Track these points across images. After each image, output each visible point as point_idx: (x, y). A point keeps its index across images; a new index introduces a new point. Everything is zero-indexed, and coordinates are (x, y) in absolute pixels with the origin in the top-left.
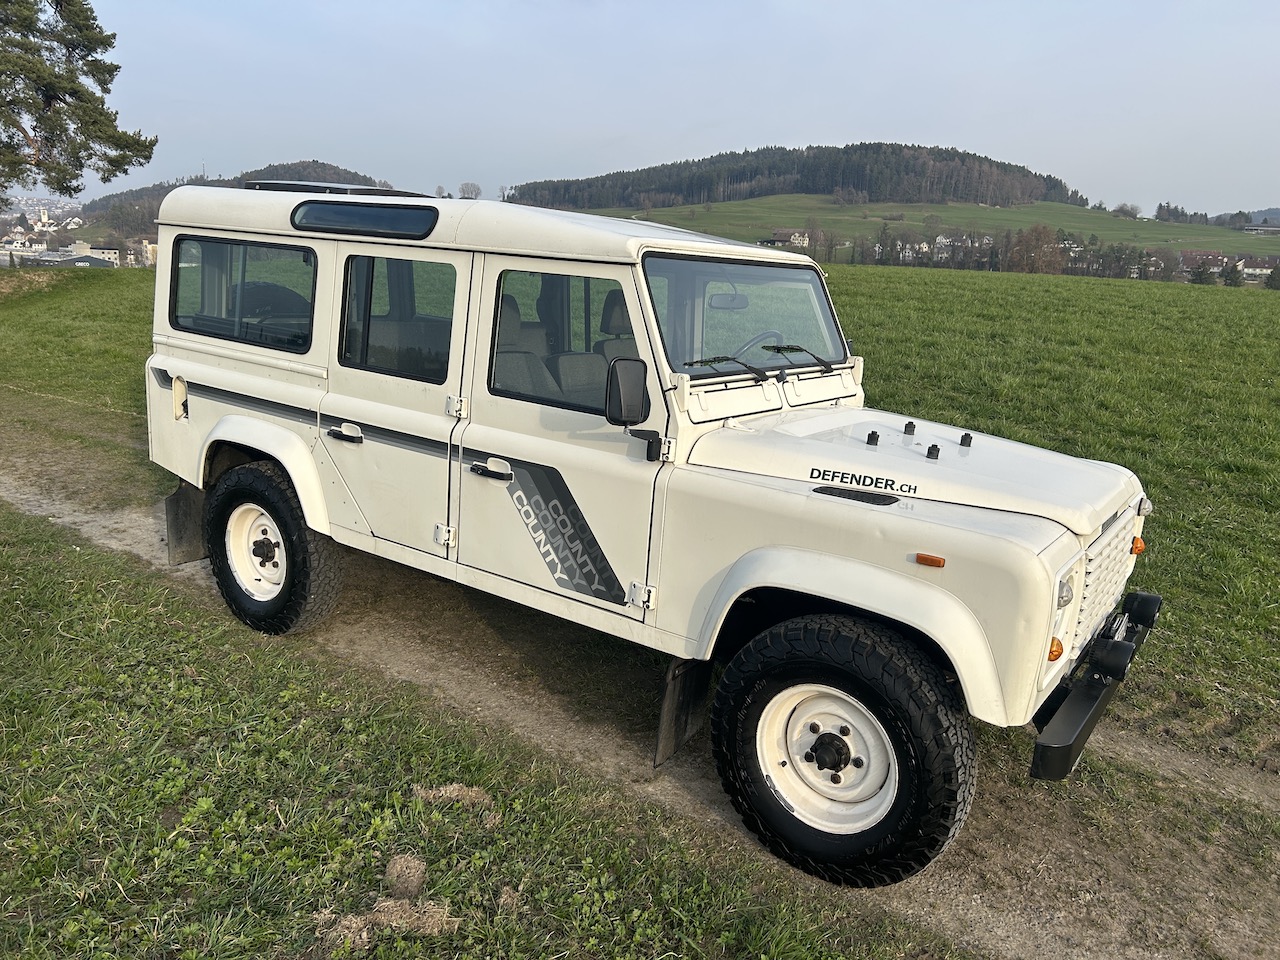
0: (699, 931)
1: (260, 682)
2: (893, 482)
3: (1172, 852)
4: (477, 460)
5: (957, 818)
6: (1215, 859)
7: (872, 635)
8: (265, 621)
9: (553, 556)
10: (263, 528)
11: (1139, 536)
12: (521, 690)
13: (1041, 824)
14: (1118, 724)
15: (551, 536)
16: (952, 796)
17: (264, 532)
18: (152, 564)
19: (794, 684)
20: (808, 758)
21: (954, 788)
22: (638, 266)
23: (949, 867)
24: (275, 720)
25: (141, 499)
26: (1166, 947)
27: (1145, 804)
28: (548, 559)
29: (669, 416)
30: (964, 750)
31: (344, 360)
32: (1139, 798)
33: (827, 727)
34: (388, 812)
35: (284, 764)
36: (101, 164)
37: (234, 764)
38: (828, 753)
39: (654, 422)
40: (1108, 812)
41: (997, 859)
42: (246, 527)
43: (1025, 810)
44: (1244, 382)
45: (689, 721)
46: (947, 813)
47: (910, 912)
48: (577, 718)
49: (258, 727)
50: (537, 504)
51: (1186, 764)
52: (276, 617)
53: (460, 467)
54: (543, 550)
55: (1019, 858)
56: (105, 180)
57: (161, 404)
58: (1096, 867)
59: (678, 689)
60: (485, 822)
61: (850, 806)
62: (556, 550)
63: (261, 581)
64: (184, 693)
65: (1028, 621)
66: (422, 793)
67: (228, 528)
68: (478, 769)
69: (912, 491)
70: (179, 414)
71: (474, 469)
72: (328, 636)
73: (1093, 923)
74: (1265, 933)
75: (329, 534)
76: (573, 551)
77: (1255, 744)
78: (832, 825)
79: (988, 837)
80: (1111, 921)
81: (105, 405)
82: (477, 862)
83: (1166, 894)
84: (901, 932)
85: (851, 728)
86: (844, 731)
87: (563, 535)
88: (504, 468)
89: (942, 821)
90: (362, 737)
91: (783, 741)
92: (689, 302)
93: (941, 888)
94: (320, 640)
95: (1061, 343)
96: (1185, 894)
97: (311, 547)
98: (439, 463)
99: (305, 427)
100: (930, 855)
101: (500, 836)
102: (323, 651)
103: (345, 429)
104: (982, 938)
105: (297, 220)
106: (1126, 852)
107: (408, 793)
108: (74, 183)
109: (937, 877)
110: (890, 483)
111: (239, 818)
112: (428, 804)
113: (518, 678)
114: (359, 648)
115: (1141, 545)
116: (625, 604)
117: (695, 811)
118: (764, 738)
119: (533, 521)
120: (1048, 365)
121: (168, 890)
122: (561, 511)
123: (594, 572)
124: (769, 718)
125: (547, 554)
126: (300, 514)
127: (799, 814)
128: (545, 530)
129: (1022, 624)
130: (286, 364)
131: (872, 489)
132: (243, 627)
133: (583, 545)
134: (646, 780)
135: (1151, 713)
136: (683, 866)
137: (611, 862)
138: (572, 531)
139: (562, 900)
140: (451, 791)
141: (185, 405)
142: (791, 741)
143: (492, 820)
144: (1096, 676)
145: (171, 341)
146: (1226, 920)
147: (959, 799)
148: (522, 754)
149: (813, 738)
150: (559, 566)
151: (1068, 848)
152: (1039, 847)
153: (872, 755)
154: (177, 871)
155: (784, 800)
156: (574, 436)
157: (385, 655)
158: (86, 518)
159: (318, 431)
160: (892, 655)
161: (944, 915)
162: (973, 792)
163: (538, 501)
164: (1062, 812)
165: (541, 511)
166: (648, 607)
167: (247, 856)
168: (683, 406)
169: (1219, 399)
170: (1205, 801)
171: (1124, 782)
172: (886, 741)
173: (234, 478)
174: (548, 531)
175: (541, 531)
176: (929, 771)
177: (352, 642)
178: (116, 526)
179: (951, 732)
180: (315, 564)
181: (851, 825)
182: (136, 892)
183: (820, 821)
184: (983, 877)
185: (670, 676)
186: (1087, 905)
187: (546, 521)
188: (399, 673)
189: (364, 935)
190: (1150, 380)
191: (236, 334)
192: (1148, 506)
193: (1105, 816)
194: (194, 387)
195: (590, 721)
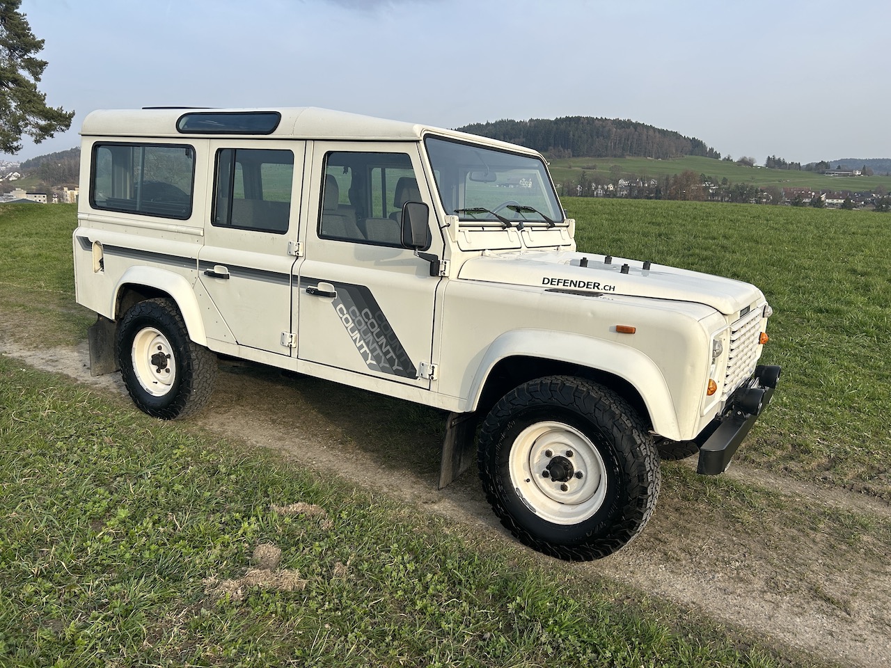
0: (473, 587)
1: (159, 446)
2: (599, 284)
3: (793, 537)
4: (311, 285)
5: (648, 506)
6: (822, 541)
7: (587, 385)
8: (161, 410)
9: (365, 348)
10: (158, 345)
11: (764, 332)
12: (344, 450)
13: (704, 523)
14: (753, 465)
15: (364, 334)
16: (644, 491)
17: (160, 348)
18: (77, 380)
19: (534, 423)
20: (545, 475)
21: (646, 486)
22: (421, 142)
23: (643, 549)
24: (171, 468)
25: (69, 341)
26: (791, 593)
27: (774, 510)
28: (362, 351)
29: (445, 245)
30: (652, 460)
31: (215, 222)
32: (769, 506)
33: (558, 452)
34: (253, 519)
35: (178, 493)
36: (34, 131)
37: (142, 493)
38: (559, 470)
39: (435, 249)
40: (749, 514)
41: (675, 545)
42: (147, 345)
43: (693, 515)
44: (829, 260)
45: (462, 460)
46: (641, 503)
47: (617, 576)
48: (384, 466)
49: (159, 472)
50: (353, 312)
51: (799, 488)
52: (169, 408)
53: (299, 291)
54: (358, 345)
55: (690, 542)
56: (37, 141)
57: (84, 262)
58: (742, 547)
59: (454, 435)
60: (322, 526)
61: (575, 506)
62: (367, 344)
63: (157, 383)
64: (105, 453)
65: (693, 366)
66: (276, 509)
67: (134, 346)
68: (316, 494)
69: (612, 290)
70: (97, 269)
71: (308, 291)
72: (205, 421)
73: (741, 580)
74: (858, 584)
75: (206, 345)
76: (380, 344)
77: (845, 475)
78: (562, 519)
79: (669, 531)
80: (753, 578)
81: (40, 287)
82: (317, 549)
83: (789, 561)
84: (612, 587)
85: (573, 452)
86: (569, 454)
87: (372, 333)
88: (330, 289)
89: (638, 509)
90: (233, 477)
91: (527, 465)
92: (455, 187)
93: (638, 562)
94: (200, 423)
95: (705, 238)
96: (802, 561)
97: (193, 355)
98: (284, 289)
99: (187, 270)
100: (630, 534)
101: (332, 533)
102: (202, 429)
103: (217, 270)
104: (667, 590)
105: (181, 126)
106: (761, 538)
107: (267, 509)
108: (15, 144)
109: (635, 555)
110: (597, 285)
111: (148, 523)
112: (281, 516)
113: (341, 443)
114: (228, 428)
115: (765, 337)
116: (416, 378)
117: (467, 519)
118: (514, 463)
119: (351, 325)
120: (697, 251)
121: (99, 568)
122: (371, 317)
123: (394, 357)
124: (517, 448)
125: (361, 347)
126: (185, 332)
127: (540, 513)
128: (359, 331)
129: (689, 368)
130: (174, 228)
131: (585, 289)
132: (144, 415)
133: (386, 339)
134: (433, 502)
135: (775, 458)
136: (461, 550)
137: (411, 547)
138: (379, 330)
139: (377, 570)
140: (297, 507)
141: (101, 262)
142: (533, 464)
143: (326, 524)
144: (739, 413)
145: (91, 217)
146: (831, 577)
147: (649, 493)
148: (344, 488)
149: (548, 460)
150: (370, 355)
151: (723, 536)
152: (703, 536)
153: (589, 469)
154: (104, 556)
155: (529, 504)
156: (379, 264)
157: (247, 432)
158: (29, 353)
159: (198, 272)
160: (601, 398)
161: (641, 578)
162: (658, 489)
163: (354, 310)
164: (718, 514)
165: (356, 317)
166: (432, 378)
167: (153, 547)
168: (454, 238)
169: (812, 270)
170: (813, 508)
171: (759, 497)
172: (598, 457)
173: (138, 310)
174: (361, 331)
175: (357, 332)
176: (628, 474)
177: (222, 424)
178: (50, 358)
179: (642, 447)
180: (196, 367)
181: (575, 518)
182: (75, 569)
183: (554, 517)
184: (666, 554)
185: (449, 426)
186: (737, 569)
187: (360, 324)
188: (257, 442)
189: (239, 592)
190: (766, 259)
191: (137, 209)
192: (770, 311)
193: (747, 517)
194: (108, 248)
195: (392, 468)
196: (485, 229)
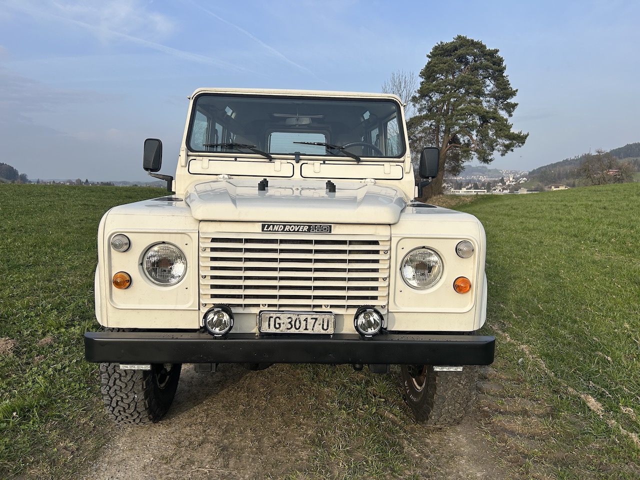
22: (191, 99)
36: (501, 148)
56: (502, 155)
196: (238, 159)
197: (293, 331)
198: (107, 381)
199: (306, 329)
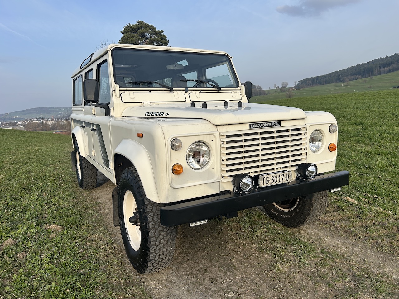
4: (93, 126)
5: (152, 244)
14: (353, 238)
16: (148, 234)
19: (125, 191)
22: (109, 51)
28: (102, 156)
30: (154, 214)
46: (147, 241)
50: (99, 138)
51: (374, 257)
52: (81, 184)
53: (91, 130)
69: (168, 115)
72: (97, 190)
75: (85, 157)
88: (96, 128)
103: (84, 124)
105: (81, 67)
110: (163, 113)
119: (99, 144)
122: (102, 139)
123: (106, 158)
124: (126, 205)
125: (102, 154)
127: (132, 244)
130: (80, 109)
131: (158, 116)
138: (103, 145)
147: (150, 236)
150: (103, 158)
155: (129, 237)
163: (99, 136)
165: (100, 140)
166: (111, 168)
168: (117, 96)
179: (149, 207)
183: (135, 246)
187: (101, 143)
196: (151, 92)
197: (274, 184)
198: (155, 242)
199: (280, 182)
